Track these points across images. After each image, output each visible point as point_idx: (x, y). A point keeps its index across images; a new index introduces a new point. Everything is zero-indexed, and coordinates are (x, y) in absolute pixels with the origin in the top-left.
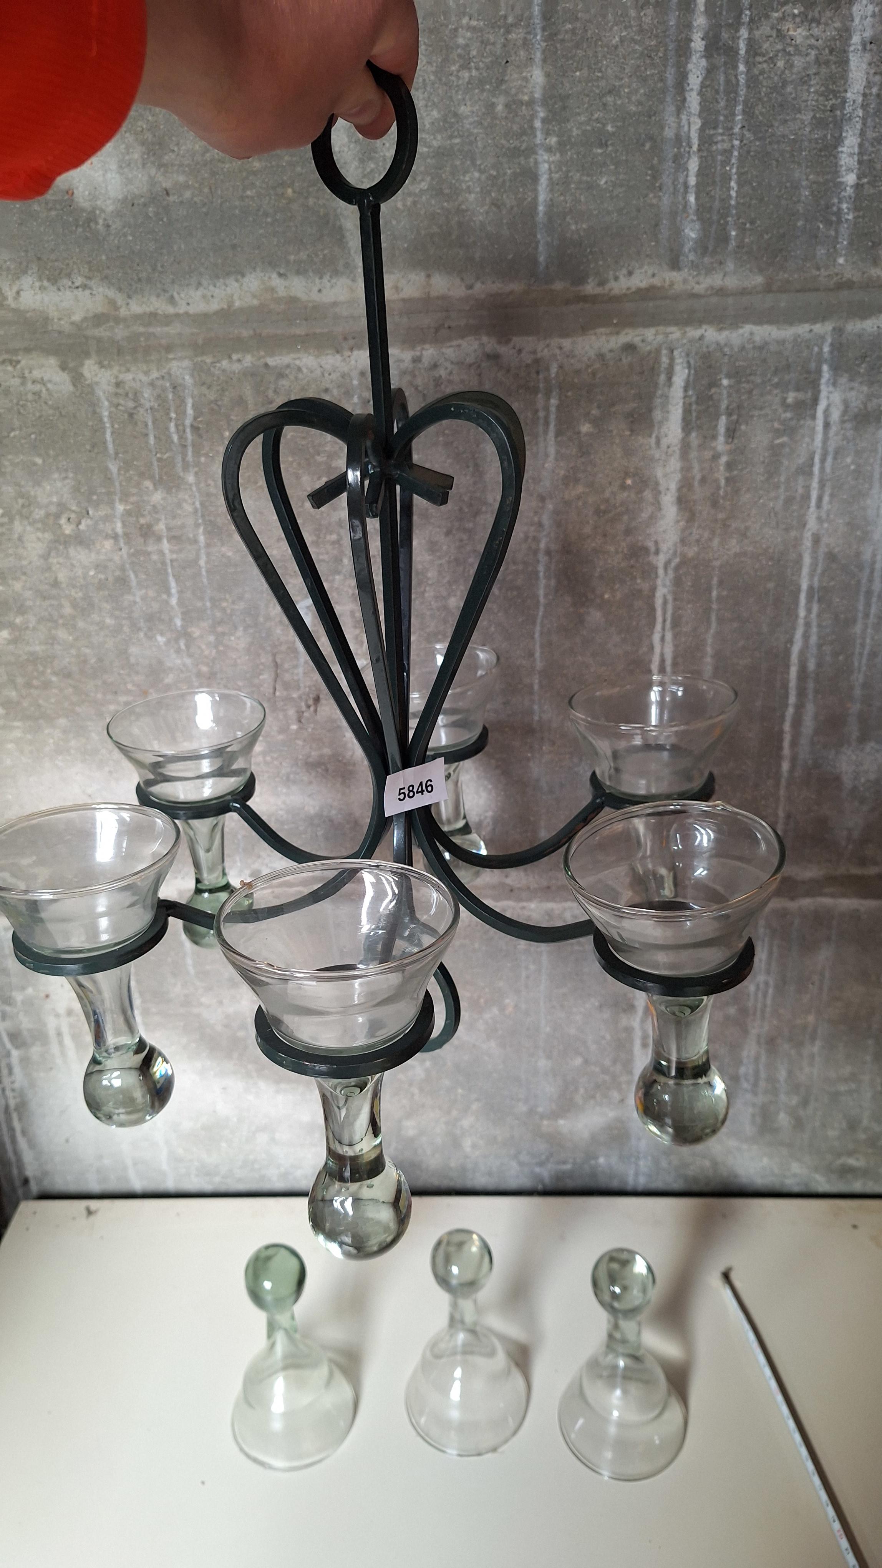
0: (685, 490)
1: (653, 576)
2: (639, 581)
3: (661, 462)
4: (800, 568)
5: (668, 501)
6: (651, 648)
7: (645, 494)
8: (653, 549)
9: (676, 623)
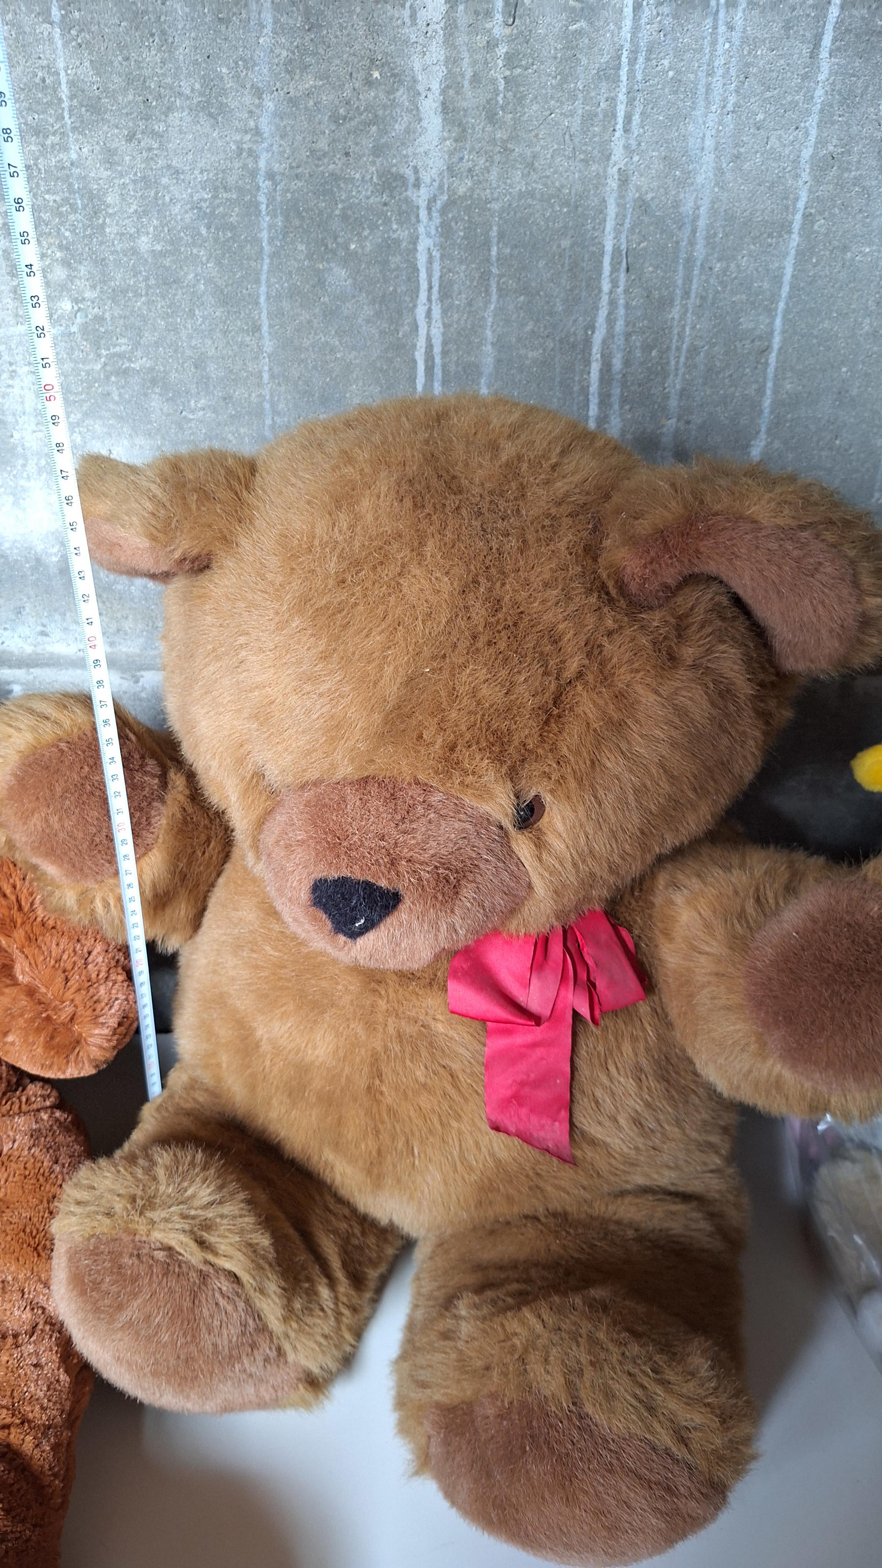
0: (451, 92)
1: (413, 220)
2: (395, 227)
3: (419, 48)
4: (605, 221)
5: (430, 106)
6: (415, 327)
7: (398, 94)
8: (412, 179)
9: (445, 293)
